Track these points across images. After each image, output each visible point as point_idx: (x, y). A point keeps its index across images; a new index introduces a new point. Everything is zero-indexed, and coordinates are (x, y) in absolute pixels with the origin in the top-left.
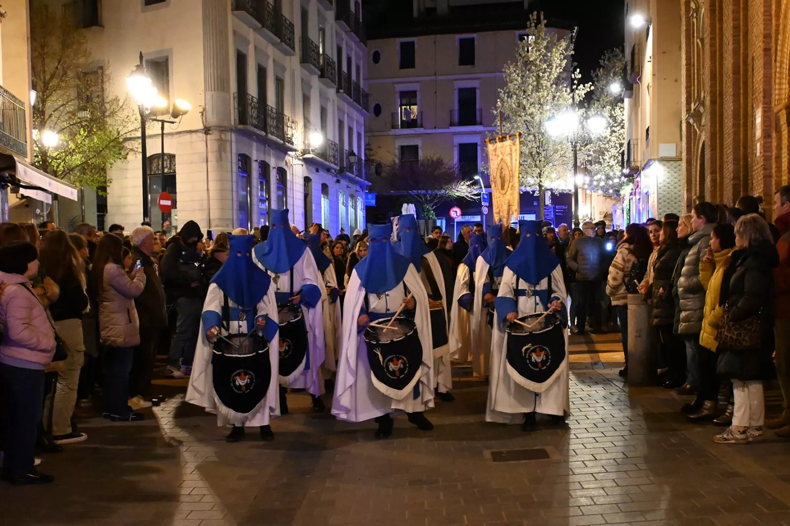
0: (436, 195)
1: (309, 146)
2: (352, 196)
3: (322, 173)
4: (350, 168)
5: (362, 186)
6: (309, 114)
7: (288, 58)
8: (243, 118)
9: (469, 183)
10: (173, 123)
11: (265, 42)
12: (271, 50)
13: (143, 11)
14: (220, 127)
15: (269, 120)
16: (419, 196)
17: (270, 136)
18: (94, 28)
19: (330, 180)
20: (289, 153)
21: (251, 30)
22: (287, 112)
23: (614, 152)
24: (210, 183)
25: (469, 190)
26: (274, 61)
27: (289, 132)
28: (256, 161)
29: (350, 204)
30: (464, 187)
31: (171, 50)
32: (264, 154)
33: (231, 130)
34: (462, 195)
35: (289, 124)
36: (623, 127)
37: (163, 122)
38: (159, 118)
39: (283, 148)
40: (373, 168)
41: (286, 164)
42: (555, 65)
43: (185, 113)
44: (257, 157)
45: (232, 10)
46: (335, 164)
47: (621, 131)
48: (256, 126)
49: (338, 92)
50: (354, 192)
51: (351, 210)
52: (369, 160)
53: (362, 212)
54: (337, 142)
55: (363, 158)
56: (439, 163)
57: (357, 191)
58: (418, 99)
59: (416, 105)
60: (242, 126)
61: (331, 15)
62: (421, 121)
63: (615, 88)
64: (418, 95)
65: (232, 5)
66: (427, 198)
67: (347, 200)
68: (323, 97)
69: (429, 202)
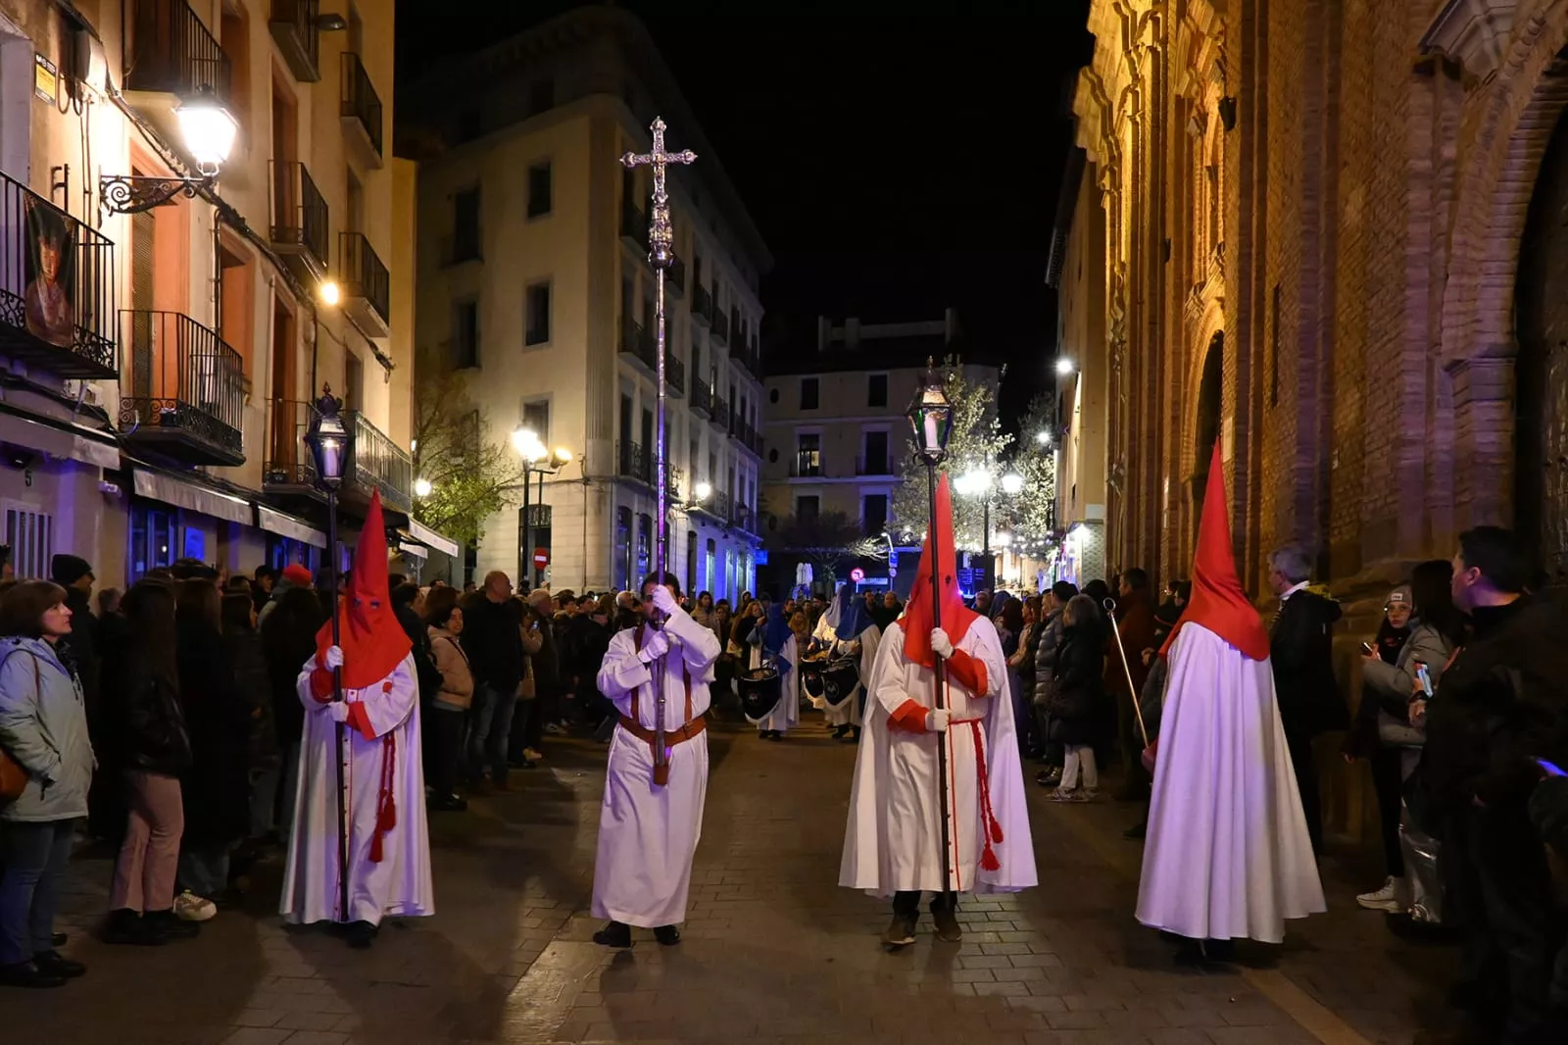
0: (837, 553)
1: (695, 497)
2: (741, 554)
3: (708, 527)
4: (740, 521)
5: (752, 543)
7: (676, 400)
8: (625, 467)
9: (875, 541)
10: (551, 473)
13: (524, 351)
14: (600, 477)
15: (653, 470)
16: (816, 553)
19: (716, 534)
20: (674, 504)
21: (637, 372)
22: (673, 461)
23: (1041, 509)
24: (587, 538)
25: (875, 548)
27: (674, 482)
28: (637, 514)
29: (738, 562)
30: (869, 545)
31: (552, 393)
32: (646, 505)
33: (612, 480)
34: (868, 554)
35: (674, 473)
36: (1052, 482)
37: (541, 472)
38: (541, 468)
40: (766, 522)
41: (670, 517)
43: (565, 463)
44: (639, 509)
45: (619, 351)
46: (724, 518)
47: (1051, 486)
48: (638, 477)
49: (729, 437)
50: (743, 549)
51: (739, 569)
52: (761, 512)
53: (751, 572)
54: (726, 492)
55: (755, 510)
56: (842, 516)
57: (747, 548)
58: (821, 445)
59: (817, 450)
60: (622, 477)
61: (724, 352)
62: (824, 469)
63: (1044, 437)
64: (820, 438)
65: (618, 346)
66: (825, 557)
67: (735, 558)
68: (713, 444)
69: (828, 562)
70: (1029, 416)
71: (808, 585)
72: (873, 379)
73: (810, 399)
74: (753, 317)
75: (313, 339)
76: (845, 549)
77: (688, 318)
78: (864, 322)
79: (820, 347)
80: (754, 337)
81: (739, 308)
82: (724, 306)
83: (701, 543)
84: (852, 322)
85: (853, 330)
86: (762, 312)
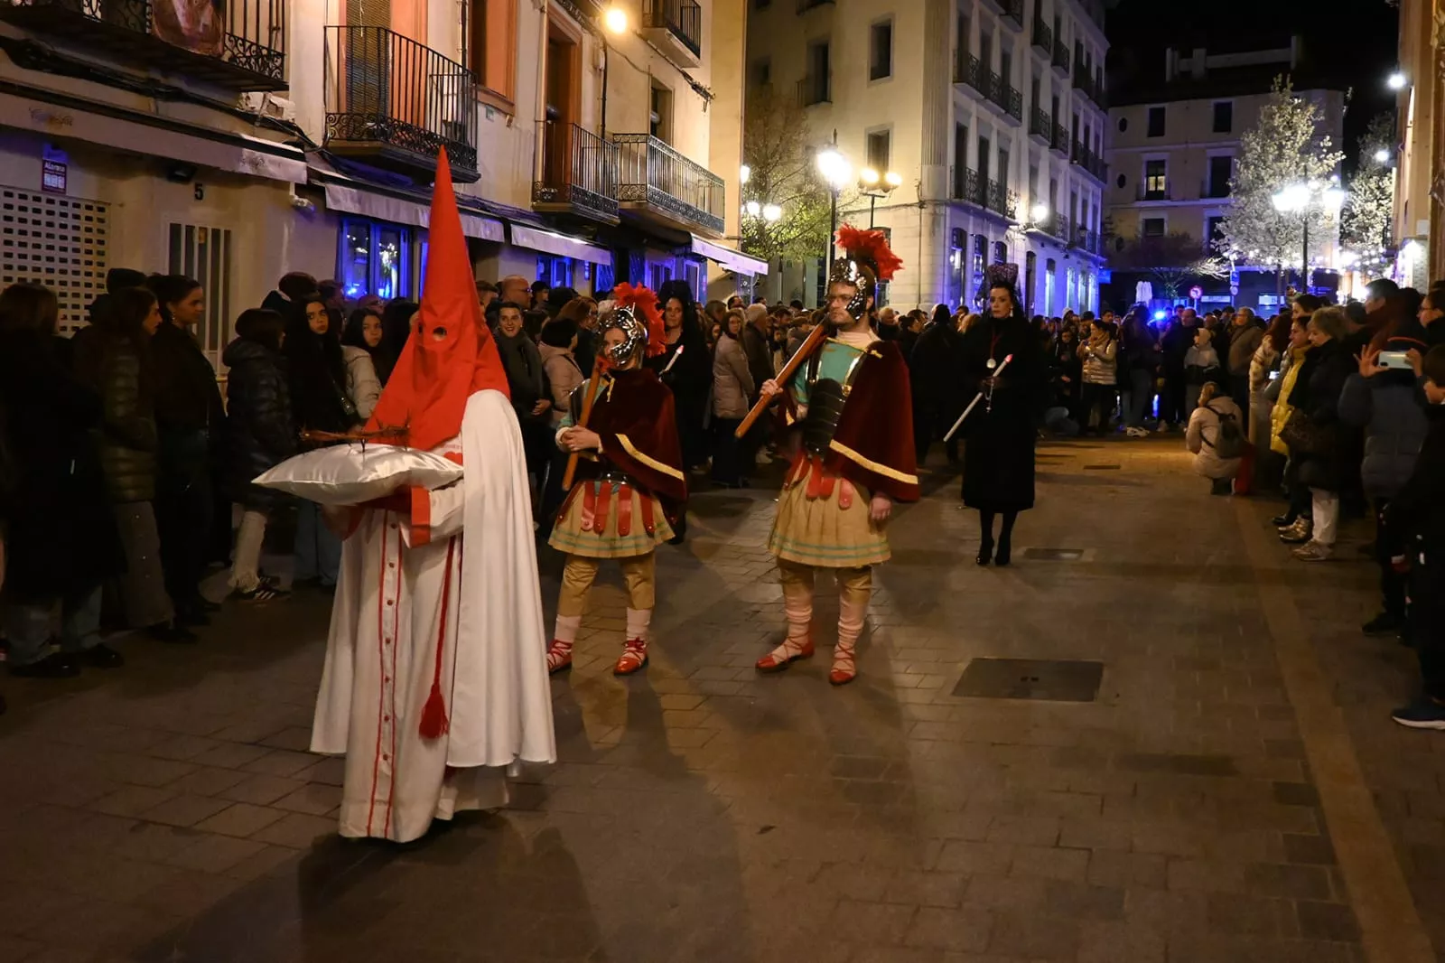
0: (1180, 272)
1: (1033, 219)
2: (1083, 273)
3: (1048, 248)
4: (1082, 243)
5: (1095, 262)
6: (1036, 186)
7: (1015, 129)
8: (959, 190)
9: (1217, 260)
10: (883, 197)
11: (988, 113)
12: (996, 123)
13: (868, 87)
14: (935, 200)
15: (989, 192)
16: (1159, 272)
17: (988, 210)
18: (823, 104)
19: (1057, 256)
20: (1011, 227)
21: (974, 101)
22: (1011, 186)
23: (1379, 228)
24: (922, 257)
25: (1217, 267)
26: (999, 133)
27: (1011, 205)
28: (973, 234)
29: (1080, 280)
30: (1212, 264)
31: (892, 125)
32: (982, 229)
33: (946, 204)
34: (1209, 273)
35: (1013, 197)
36: (1390, 201)
37: (873, 196)
38: (869, 193)
39: (1004, 222)
40: (1110, 243)
41: (1007, 237)
42: (1300, 132)
43: (895, 188)
44: (974, 230)
45: (954, 82)
46: (1064, 238)
47: (1390, 204)
48: (974, 201)
49: (1071, 163)
50: (1085, 269)
51: (1081, 287)
52: (1107, 234)
53: (1094, 290)
54: (1068, 215)
55: (1099, 232)
56: (1185, 237)
57: (1089, 267)
58: (1166, 169)
59: (1163, 175)
60: (957, 200)
61: (1067, 84)
62: (1169, 192)
63: (1382, 156)
64: (1166, 164)
65: (954, 78)
66: (1168, 277)
67: (1077, 277)
68: (1053, 168)
69: (1170, 280)
70: (1369, 136)
71: (1148, 303)
72: (1218, 106)
73: (1157, 126)
74: (1098, 49)
75: (602, 65)
76: (1188, 268)
77: (1029, 51)
78: (1209, 53)
79: (1168, 77)
80: (1099, 69)
81: (1083, 42)
82: (1067, 40)
83: (1040, 262)
84: (1199, 53)
85: (1200, 61)
86: (1108, 45)
